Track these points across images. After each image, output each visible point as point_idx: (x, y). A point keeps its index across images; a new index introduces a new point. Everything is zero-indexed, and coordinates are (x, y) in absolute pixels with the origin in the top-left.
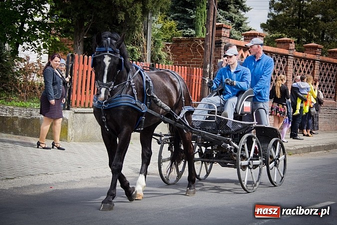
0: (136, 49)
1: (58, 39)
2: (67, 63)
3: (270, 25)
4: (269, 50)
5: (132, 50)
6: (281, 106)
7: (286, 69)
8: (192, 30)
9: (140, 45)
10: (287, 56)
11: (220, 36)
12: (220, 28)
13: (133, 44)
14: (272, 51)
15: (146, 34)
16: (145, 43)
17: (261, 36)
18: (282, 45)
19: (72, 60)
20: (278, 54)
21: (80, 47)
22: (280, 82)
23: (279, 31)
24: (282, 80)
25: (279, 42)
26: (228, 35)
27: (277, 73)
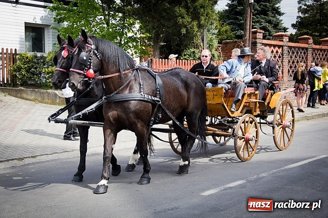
0: (196, 51)
1: (144, 48)
2: (148, 64)
3: (299, 24)
4: (293, 46)
5: (194, 52)
6: (301, 85)
7: (307, 58)
8: (242, 31)
9: (199, 48)
10: (307, 49)
11: (256, 38)
12: (255, 33)
13: (194, 48)
14: (295, 46)
15: (203, 40)
16: (202, 46)
17: (287, 36)
18: (303, 41)
19: (151, 63)
20: (300, 48)
21: (157, 53)
22: (301, 68)
23: (305, 29)
24: (302, 66)
25: (301, 39)
26: (262, 37)
27: (299, 61)
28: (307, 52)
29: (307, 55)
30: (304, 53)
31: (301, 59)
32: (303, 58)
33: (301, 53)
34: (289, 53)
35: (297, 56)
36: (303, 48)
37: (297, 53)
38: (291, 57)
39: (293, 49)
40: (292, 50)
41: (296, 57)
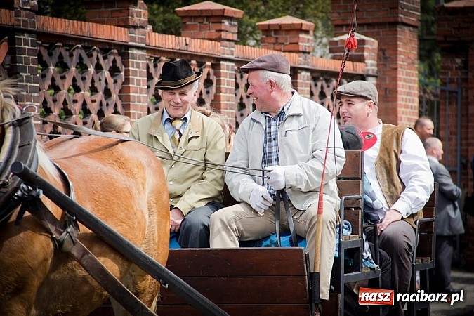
28: (126, 64)
29: (127, 81)
30: (114, 71)
31: (100, 96)
32: (107, 93)
33: (98, 68)
34: (45, 66)
35: (80, 83)
36: (106, 48)
37: (82, 67)
38: (56, 89)
39: (60, 48)
40: (56, 53)
41: (77, 89)
